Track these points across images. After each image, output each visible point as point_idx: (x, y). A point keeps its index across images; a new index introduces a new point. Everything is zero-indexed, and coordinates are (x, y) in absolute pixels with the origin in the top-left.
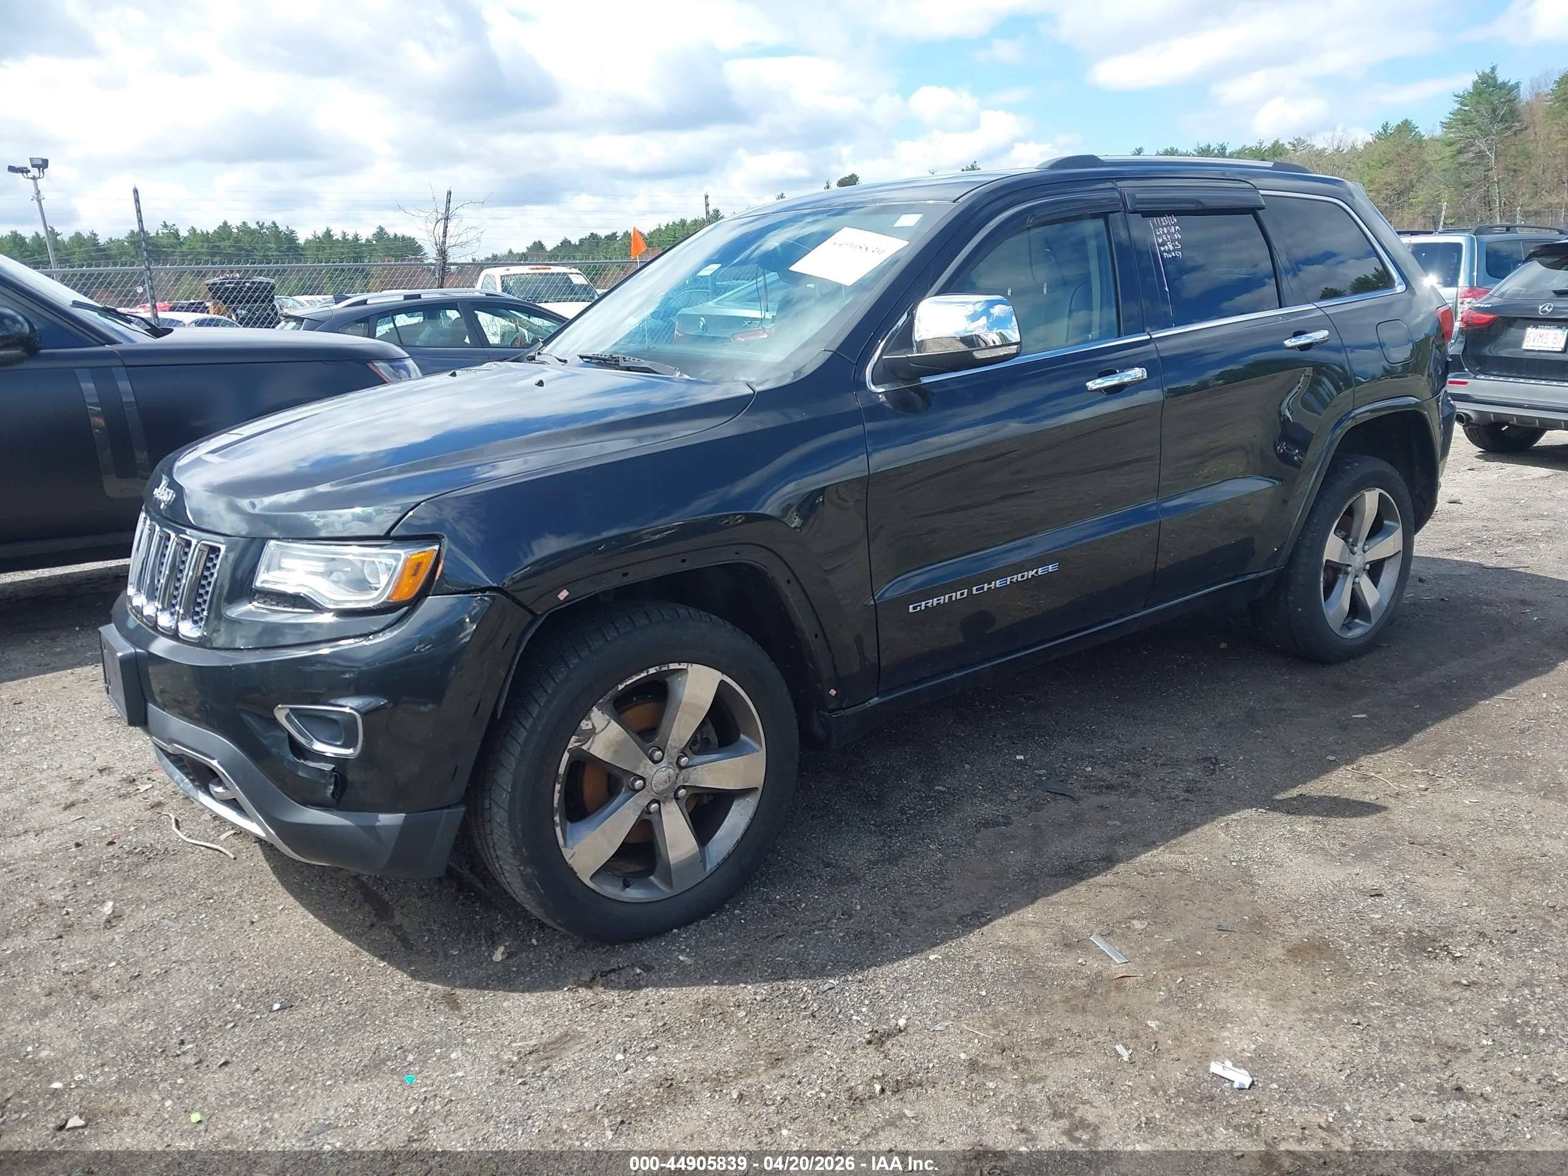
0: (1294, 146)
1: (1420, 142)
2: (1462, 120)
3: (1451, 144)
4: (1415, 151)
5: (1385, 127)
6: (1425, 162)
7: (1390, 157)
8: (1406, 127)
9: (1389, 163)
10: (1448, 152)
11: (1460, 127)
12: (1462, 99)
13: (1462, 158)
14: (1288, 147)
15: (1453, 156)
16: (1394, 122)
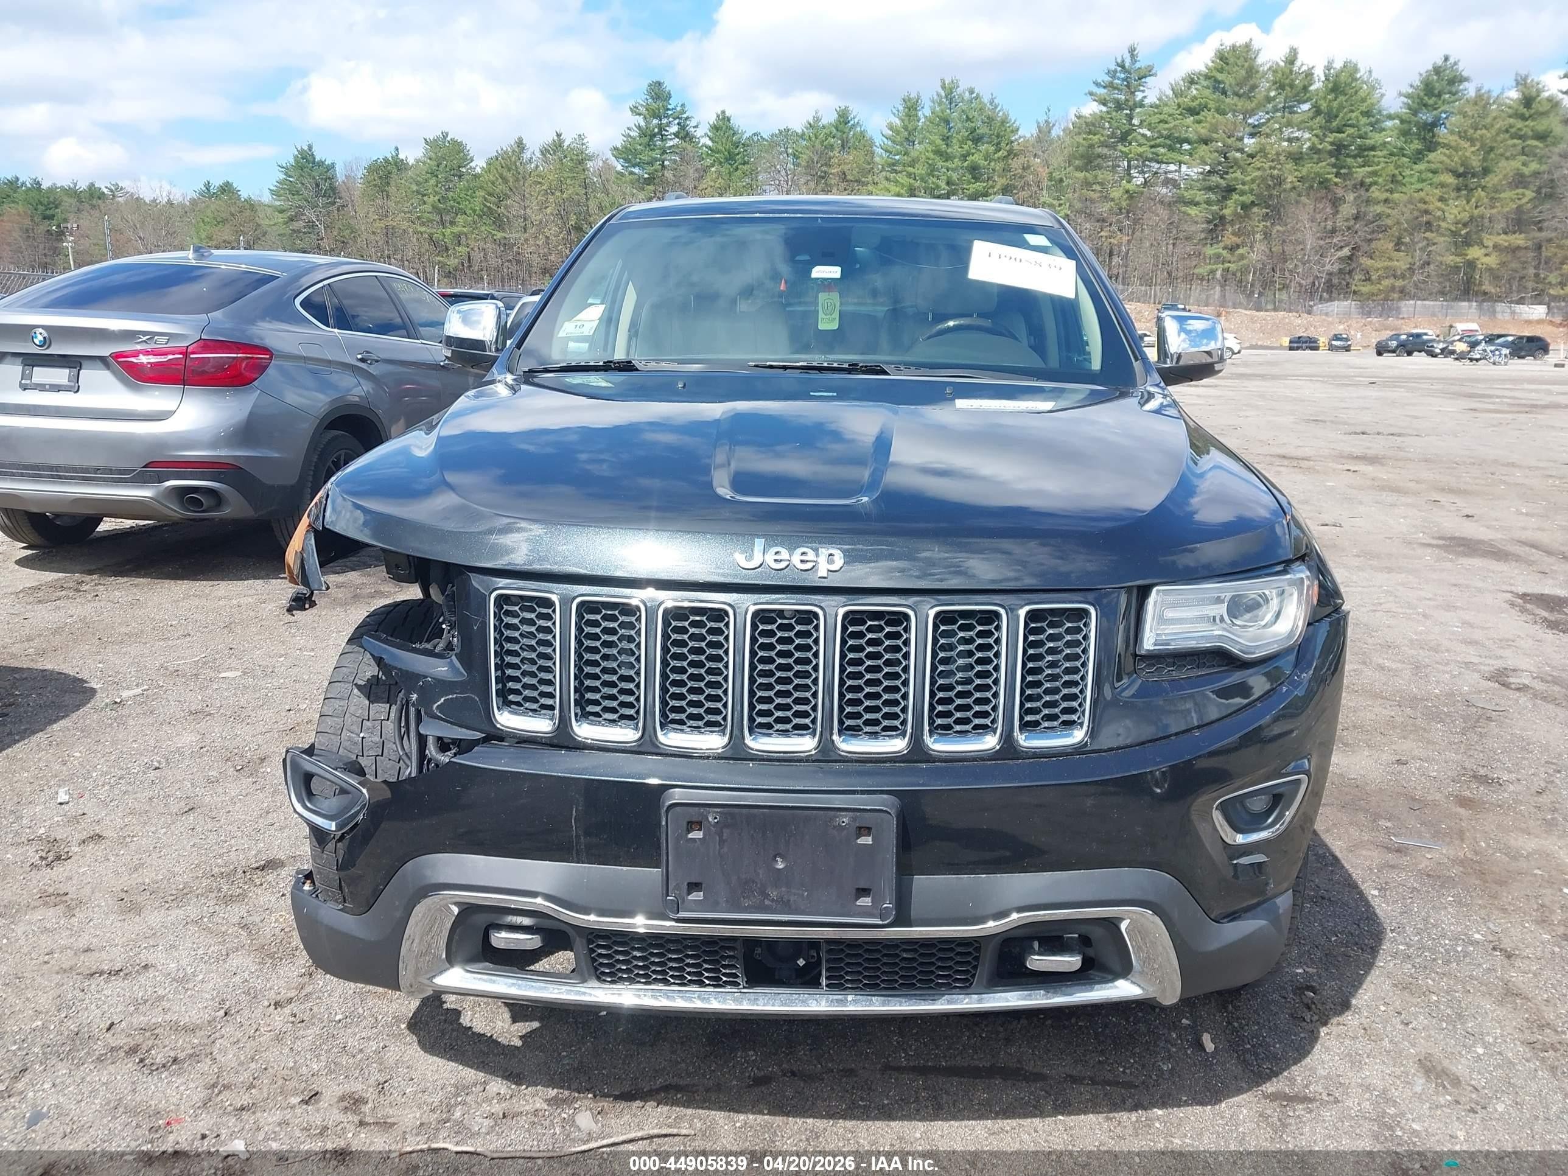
0: (111, 191)
1: (251, 206)
2: (287, 189)
3: (282, 211)
4: (248, 213)
5: (208, 186)
6: (258, 225)
7: (224, 215)
8: (227, 189)
9: (224, 221)
10: (280, 218)
11: (289, 196)
12: (286, 170)
13: (296, 225)
14: (106, 191)
15: (286, 223)
16: (217, 183)
